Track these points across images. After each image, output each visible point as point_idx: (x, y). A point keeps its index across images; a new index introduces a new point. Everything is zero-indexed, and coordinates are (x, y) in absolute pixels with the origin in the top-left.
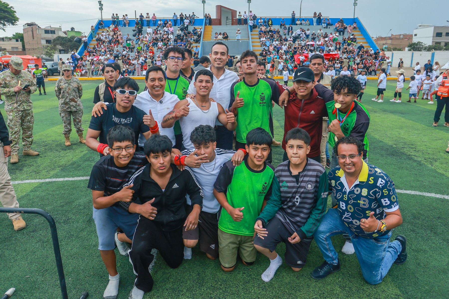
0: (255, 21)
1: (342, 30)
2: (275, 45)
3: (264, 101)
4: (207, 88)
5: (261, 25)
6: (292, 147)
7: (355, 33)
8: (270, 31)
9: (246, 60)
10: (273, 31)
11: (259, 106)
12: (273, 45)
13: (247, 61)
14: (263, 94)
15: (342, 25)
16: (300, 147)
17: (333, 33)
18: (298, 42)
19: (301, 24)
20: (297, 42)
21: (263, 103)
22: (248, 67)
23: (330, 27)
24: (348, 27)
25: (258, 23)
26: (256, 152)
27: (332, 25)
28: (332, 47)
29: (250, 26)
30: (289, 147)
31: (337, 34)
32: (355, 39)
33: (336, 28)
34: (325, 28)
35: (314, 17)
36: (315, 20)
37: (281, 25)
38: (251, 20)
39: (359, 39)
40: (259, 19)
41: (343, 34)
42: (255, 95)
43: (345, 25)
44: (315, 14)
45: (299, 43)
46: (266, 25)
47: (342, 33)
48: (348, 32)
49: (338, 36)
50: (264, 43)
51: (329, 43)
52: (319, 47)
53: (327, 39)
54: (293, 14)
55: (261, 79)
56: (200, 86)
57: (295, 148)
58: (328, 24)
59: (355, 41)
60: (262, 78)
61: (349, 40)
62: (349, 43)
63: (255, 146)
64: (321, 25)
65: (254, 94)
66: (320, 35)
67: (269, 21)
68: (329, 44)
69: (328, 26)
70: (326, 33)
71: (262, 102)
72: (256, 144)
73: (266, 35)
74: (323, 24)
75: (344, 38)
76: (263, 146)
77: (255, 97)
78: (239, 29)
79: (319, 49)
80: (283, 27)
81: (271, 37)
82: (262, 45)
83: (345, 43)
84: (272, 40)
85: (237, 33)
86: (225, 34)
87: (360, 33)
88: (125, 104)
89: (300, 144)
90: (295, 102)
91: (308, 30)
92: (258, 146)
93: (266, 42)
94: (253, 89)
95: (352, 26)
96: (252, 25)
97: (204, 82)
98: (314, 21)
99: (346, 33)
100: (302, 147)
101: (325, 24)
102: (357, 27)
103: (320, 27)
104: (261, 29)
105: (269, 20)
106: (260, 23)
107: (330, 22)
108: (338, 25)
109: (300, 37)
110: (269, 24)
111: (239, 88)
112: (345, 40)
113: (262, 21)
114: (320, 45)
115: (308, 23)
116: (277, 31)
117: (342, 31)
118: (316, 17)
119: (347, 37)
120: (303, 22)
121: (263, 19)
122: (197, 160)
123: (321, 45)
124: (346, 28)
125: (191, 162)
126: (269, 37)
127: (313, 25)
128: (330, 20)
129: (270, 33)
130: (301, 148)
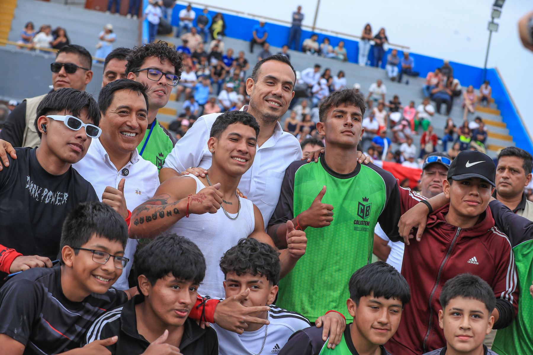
0: (170, 11)
1: (447, 97)
2: (227, 104)
3: (368, 219)
4: (247, 156)
5: (186, 28)
6: (458, 313)
7: (485, 116)
8: (216, 54)
9: (342, 112)
10: (226, 57)
11: (352, 228)
12: (220, 102)
13: (344, 113)
14: (366, 200)
15: (449, 84)
16: (476, 316)
17: (418, 101)
18: (304, 107)
19: (319, 52)
20: (299, 109)
21: (362, 223)
22: (347, 128)
23: (412, 80)
24: (464, 92)
25: (176, 19)
26: (377, 314)
27: (416, 75)
28: (409, 145)
29: (151, 25)
30: (453, 314)
31: (431, 108)
32: (484, 133)
33: (428, 88)
34: (393, 79)
35: (363, 38)
36: (364, 48)
37: (253, 43)
38: (156, 5)
39: (495, 136)
40: (182, 7)
41: (449, 110)
42: (347, 202)
43: (456, 85)
44: (368, 29)
45: (307, 111)
46: (201, 32)
47: (444, 107)
48: (464, 106)
49: (431, 114)
50: (188, 90)
51: (402, 131)
52: (370, 139)
53: (396, 116)
54: (298, 17)
55: (364, 163)
56: (232, 151)
57: (466, 317)
58: (405, 71)
59: (483, 141)
60: (366, 162)
61: (464, 133)
62: (462, 143)
63: (376, 299)
64: (383, 67)
65: (345, 199)
66: (376, 100)
67: (214, 22)
68: (401, 135)
69: (405, 78)
70: (396, 98)
71: (360, 219)
72: (377, 295)
73: (200, 63)
74: (389, 68)
75: (451, 123)
76: (392, 301)
77: (346, 205)
78: (110, 27)
79: (367, 145)
80: (258, 50)
81: (215, 74)
82: (182, 96)
83: (451, 140)
84: (215, 86)
85: (102, 39)
86: (61, 33)
87: (498, 119)
88: (72, 154)
89: (477, 308)
90: (439, 231)
91: (341, 75)
92: (381, 300)
93: (195, 88)
94: (345, 185)
95: (477, 93)
96: (155, 20)
97: (244, 141)
98: (361, 52)
99: (456, 109)
100: (480, 317)
101: (396, 69)
102: (490, 97)
103: (378, 72)
104: (186, 42)
105: (216, 16)
106: (183, 19)
107: (413, 65)
108: (434, 81)
109: (312, 94)
110: (211, 31)
111: (308, 175)
112: (451, 132)
113: (193, 15)
114: (372, 132)
115: (341, 52)
116: (237, 60)
117: (444, 101)
118: (369, 39)
119: (459, 124)
120: (326, 47)
121: (196, 10)
122: (244, 314)
123: (378, 132)
124: (457, 94)
125: (231, 316)
126: (207, 72)
127: (356, 61)
128: (412, 58)
129: (214, 61)
130: (477, 319)
